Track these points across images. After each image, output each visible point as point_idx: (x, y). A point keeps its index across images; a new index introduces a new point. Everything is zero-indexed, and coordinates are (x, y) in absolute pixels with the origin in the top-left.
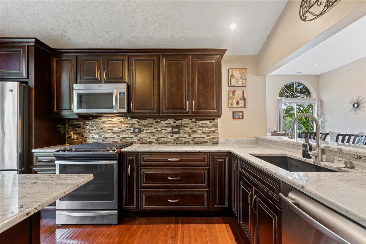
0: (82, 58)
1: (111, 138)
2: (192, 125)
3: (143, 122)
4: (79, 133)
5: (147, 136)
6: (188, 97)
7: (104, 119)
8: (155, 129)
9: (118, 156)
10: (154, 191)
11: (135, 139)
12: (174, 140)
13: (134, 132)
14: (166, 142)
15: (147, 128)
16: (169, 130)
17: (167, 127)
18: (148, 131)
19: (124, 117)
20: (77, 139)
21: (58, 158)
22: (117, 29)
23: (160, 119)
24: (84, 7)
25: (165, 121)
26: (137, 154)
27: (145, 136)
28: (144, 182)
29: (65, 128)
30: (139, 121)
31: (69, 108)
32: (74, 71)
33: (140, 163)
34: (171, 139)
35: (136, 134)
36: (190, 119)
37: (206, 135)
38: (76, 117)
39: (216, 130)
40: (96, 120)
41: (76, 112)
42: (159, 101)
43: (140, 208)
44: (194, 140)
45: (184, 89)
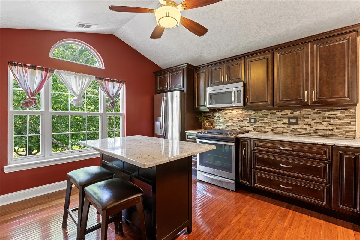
0: (212, 68)
1: (231, 126)
2: (314, 116)
3: (258, 113)
4: (210, 122)
5: (263, 126)
6: (306, 87)
7: (227, 111)
8: (271, 120)
9: (235, 140)
10: (266, 174)
11: (251, 128)
12: (292, 131)
13: (250, 122)
14: (282, 133)
15: (263, 119)
16: (286, 120)
17: (283, 117)
18: (263, 122)
19: (242, 110)
20: (208, 126)
21: (199, 137)
22: (235, 41)
23: (276, 110)
24: (213, 35)
25: (281, 112)
26: (251, 140)
27: (261, 125)
28: (257, 164)
29: (202, 118)
30: (254, 112)
31: (204, 104)
32: (207, 79)
33: (254, 148)
34: (288, 130)
35: (252, 124)
36: (312, 110)
37: (335, 128)
38: (208, 110)
39: (352, 121)
40: (221, 112)
41: (208, 107)
42: (273, 94)
43: (253, 185)
44: (317, 132)
45: (301, 79)
